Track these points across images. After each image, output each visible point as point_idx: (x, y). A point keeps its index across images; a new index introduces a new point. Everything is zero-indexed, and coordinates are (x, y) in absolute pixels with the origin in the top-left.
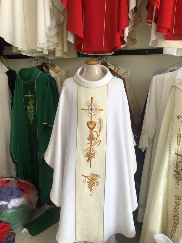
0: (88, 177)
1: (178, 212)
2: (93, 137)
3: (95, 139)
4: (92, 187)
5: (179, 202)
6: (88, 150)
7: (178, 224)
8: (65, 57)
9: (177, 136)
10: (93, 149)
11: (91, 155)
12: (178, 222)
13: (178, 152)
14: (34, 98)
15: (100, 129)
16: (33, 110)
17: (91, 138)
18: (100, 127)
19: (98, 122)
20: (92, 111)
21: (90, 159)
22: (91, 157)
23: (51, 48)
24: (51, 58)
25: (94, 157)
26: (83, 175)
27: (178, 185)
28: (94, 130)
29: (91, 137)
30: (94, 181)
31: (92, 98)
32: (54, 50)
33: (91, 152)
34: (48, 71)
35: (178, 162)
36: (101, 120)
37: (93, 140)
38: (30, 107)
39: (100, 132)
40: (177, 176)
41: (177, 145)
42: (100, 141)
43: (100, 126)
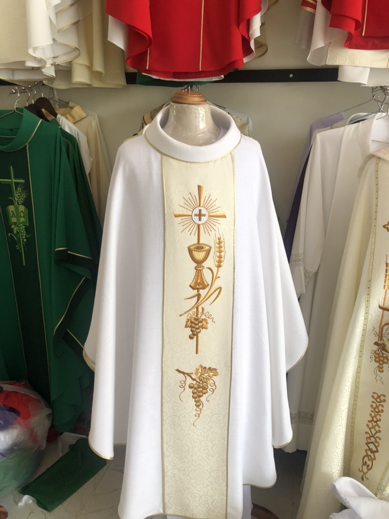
0: (192, 375)
1: (379, 427)
2: (204, 280)
3: (208, 285)
4: (200, 396)
5: (380, 408)
6: (191, 312)
7: (377, 451)
8: (96, 84)
9: (385, 267)
10: (203, 309)
11: (198, 324)
12: (376, 447)
13: (385, 304)
14: (26, 187)
15: (220, 262)
16: (24, 217)
17: (199, 284)
18: (220, 257)
19: (215, 245)
20: (200, 219)
21: (195, 333)
22: (200, 327)
23: (62, 60)
24: (60, 85)
25: (206, 328)
26: (180, 369)
27: (382, 372)
28: (205, 264)
29: (199, 281)
30: (205, 384)
31: (199, 187)
32: (69, 66)
33: (199, 316)
34: (53, 117)
35: (383, 324)
36: (222, 240)
37: (204, 288)
38: (17, 209)
39: (220, 269)
40: (381, 355)
41: (384, 288)
42: (219, 290)
43: (218, 254)
